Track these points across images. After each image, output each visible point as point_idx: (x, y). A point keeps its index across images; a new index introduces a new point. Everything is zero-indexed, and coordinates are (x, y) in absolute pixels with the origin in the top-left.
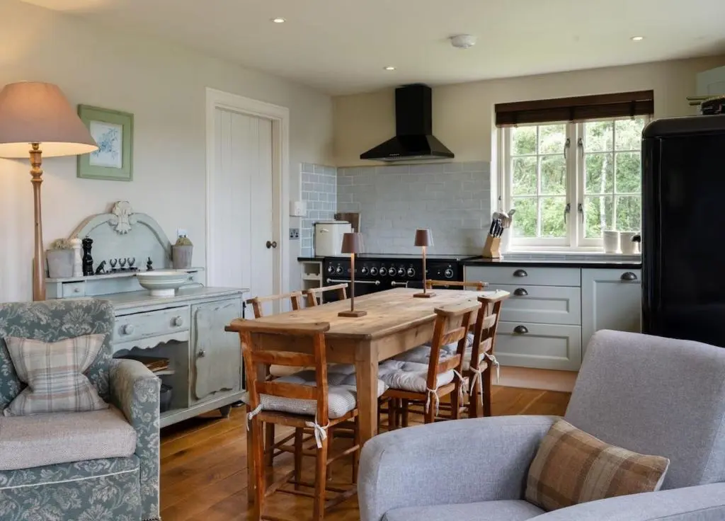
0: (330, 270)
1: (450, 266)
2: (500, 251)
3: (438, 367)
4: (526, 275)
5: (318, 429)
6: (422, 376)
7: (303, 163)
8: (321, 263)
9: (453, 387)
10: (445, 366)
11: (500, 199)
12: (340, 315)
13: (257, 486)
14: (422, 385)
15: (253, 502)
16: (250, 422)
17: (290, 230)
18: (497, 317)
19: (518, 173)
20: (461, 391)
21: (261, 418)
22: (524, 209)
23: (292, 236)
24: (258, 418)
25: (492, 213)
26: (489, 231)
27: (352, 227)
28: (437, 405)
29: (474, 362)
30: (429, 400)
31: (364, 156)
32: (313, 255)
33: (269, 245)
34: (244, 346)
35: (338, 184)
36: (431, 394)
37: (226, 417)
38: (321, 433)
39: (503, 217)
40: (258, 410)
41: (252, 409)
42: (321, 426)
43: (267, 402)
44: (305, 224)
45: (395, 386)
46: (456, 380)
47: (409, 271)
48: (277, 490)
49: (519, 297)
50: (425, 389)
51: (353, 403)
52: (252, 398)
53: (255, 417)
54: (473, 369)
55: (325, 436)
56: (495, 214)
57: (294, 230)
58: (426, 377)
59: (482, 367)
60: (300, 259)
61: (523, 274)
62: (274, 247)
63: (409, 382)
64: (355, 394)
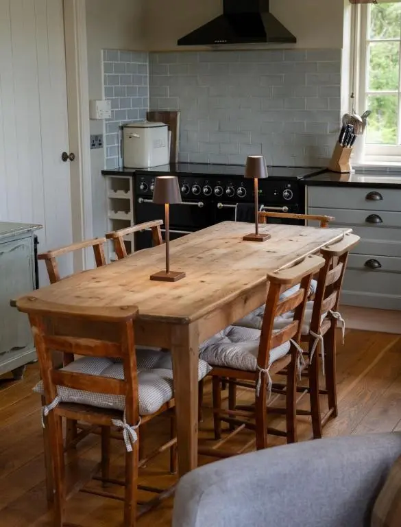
0: (142, 187)
1: (289, 186)
2: (351, 163)
3: (271, 342)
4: (381, 199)
5: (127, 429)
6: (252, 351)
7: (104, 49)
8: (131, 178)
9: (289, 360)
10: (279, 339)
11: (352, 97)
12: (153, 278)
13: (57, 489)
14: (252, 362)
15: (53, 502)
16: (46, 418)
17: (91, 136)
18: (343, 266)
19: (378, 27)
20: (299, 362)
21: (59, 412)
22: (384, 73)
23: (93, 145)
24: (55, 413)
25: (342, 115)
26: (338, 139)
27: (169, 130)
28: (270, 388)
29: (315, 326)
30: (260, 382)
31: (182, 42)
32: (121, 166)
33: (65, 157)
34: (35, 330)
35: (150, 74)
36: (263, 374)
37: (19, 379)
38: (131, 433)
39: (355, 121)
40: (55, 403)
41: (47, 402)
42: (131, 425)
43: (65, 394)
44: (110, 127)
45: (220, 363)
46: (293, 350)
47: (240, 191)
48: (80, 491)
49: (372, 224)
50: (255, 368)
51: (169, 393)
52: (47, 388)
53: (51, 411)
54: (314, 334)
55: (135, 437)
56: (346, 116)
57: (96, 137)
58: (257, 353)
59: (324, 328)
60: (105, 173)
61: (378, 197)
62: (71, 160)
63: (237, 358)
64: (170, 382)
